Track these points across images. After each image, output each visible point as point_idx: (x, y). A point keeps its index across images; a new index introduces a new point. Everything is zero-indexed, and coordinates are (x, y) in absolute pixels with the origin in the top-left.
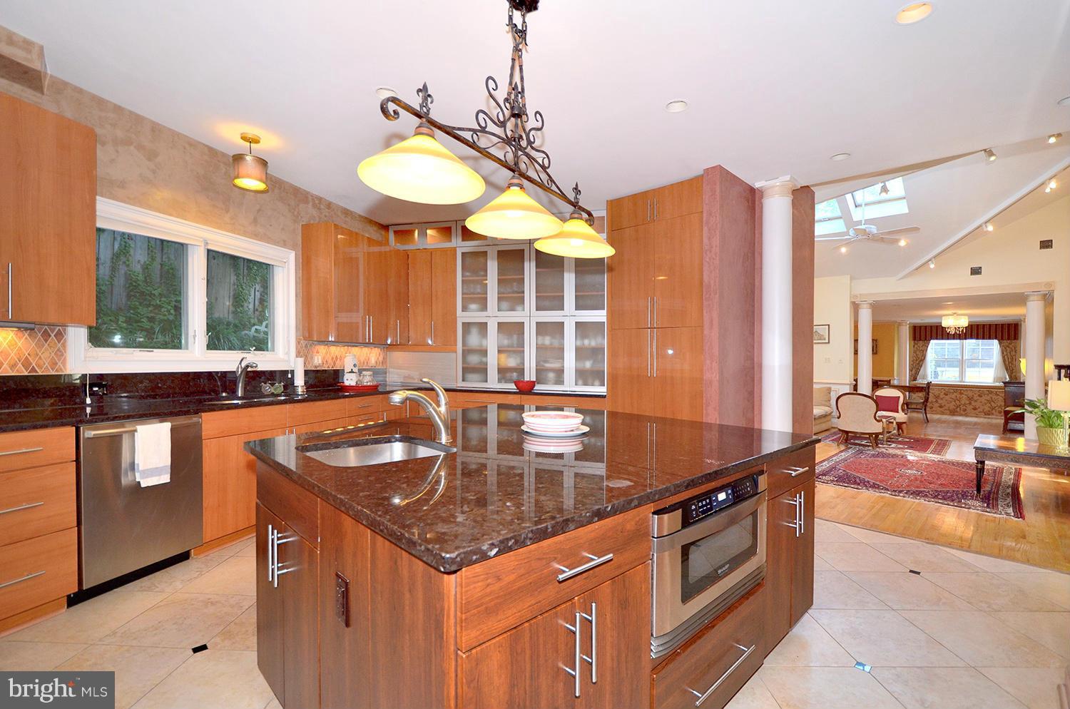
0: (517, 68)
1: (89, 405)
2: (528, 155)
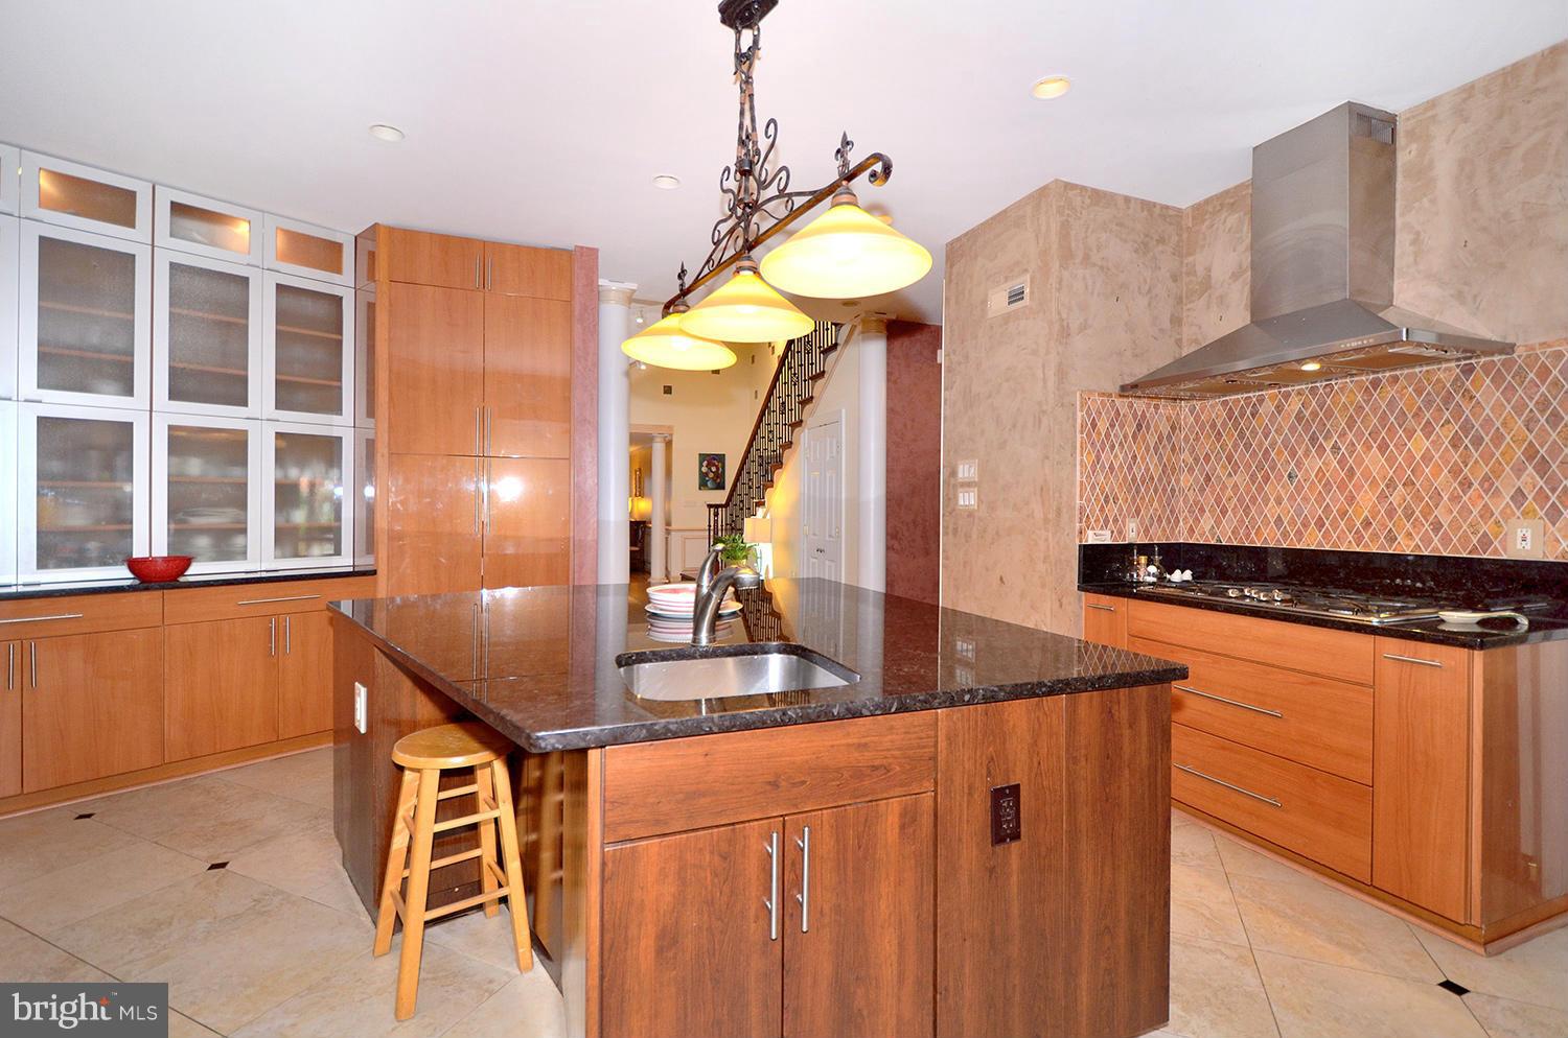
0: (747, 106)
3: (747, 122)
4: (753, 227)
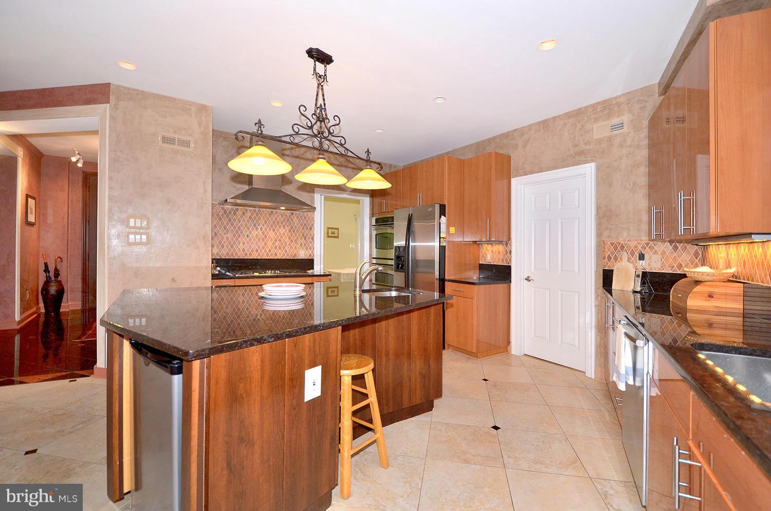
2: (329, 140)
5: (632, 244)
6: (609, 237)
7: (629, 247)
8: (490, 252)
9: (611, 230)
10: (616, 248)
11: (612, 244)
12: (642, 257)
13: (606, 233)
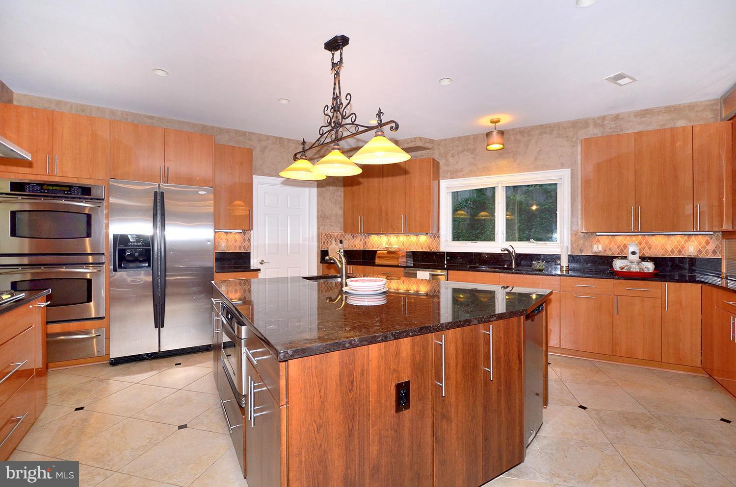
0: (337, 84)
1: (446, 264)
3: (337, 91)
4: (340, 133)
5: (336, 235)
6: (323, 230)
7: (334, 236)
8: (224, 240)
9: (325, 226)
10: (327, 237)
11: (326, 234)
12: (341, 242)
13: (322, 228)
